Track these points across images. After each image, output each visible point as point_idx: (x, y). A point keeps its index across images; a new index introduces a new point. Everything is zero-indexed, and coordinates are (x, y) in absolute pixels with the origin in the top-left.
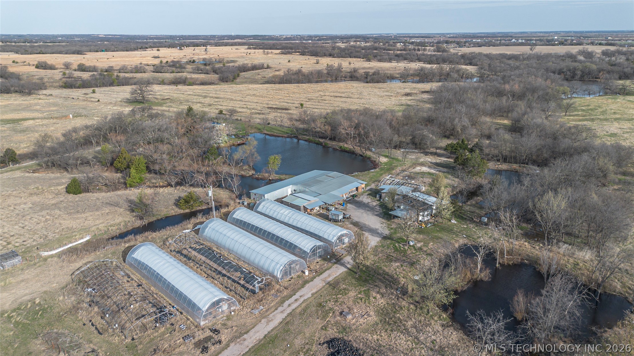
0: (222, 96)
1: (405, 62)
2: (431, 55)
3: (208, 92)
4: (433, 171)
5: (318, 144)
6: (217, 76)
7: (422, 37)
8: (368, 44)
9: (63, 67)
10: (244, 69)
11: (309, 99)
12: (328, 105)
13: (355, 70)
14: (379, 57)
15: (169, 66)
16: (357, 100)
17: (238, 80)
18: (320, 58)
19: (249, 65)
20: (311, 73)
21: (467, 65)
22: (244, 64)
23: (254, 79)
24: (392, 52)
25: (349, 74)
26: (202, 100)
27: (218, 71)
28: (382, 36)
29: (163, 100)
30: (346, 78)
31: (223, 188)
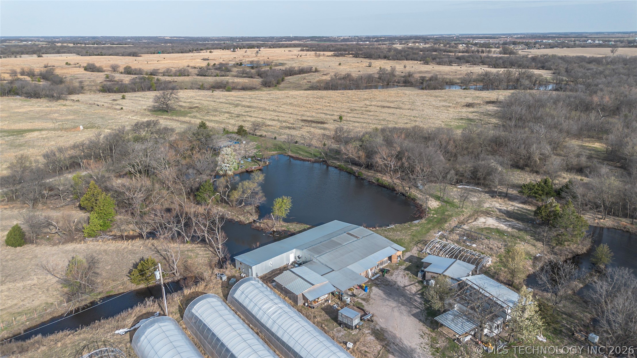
0: (255, 105)
1: (468, 65)
2: (496, 57)
3: (242, 99)
4: (502, 226)
5: (351, 173)
6: (260, 80)
7: (487, 38)
8: (427, 46)
9: (110, 69)
10: (291, 72)
11: (351, 110)
12: (372, 118)
13: (410, 75)
14: (438, 60)
15: (216, 69)
16: (408, 111)
17: (282, 85)
18: (372, 61)
19: (296, 69)
20: (361, 78)
21: (538, 69)
22: (291, 67)
23: (299, 84)
24: (453, 54)
25: (402, 79)
26: (232, 109)
27: (262, 75)
28: (443, 37)
29: (191, 108)
30: (399, 83)
31: (206, 243)
